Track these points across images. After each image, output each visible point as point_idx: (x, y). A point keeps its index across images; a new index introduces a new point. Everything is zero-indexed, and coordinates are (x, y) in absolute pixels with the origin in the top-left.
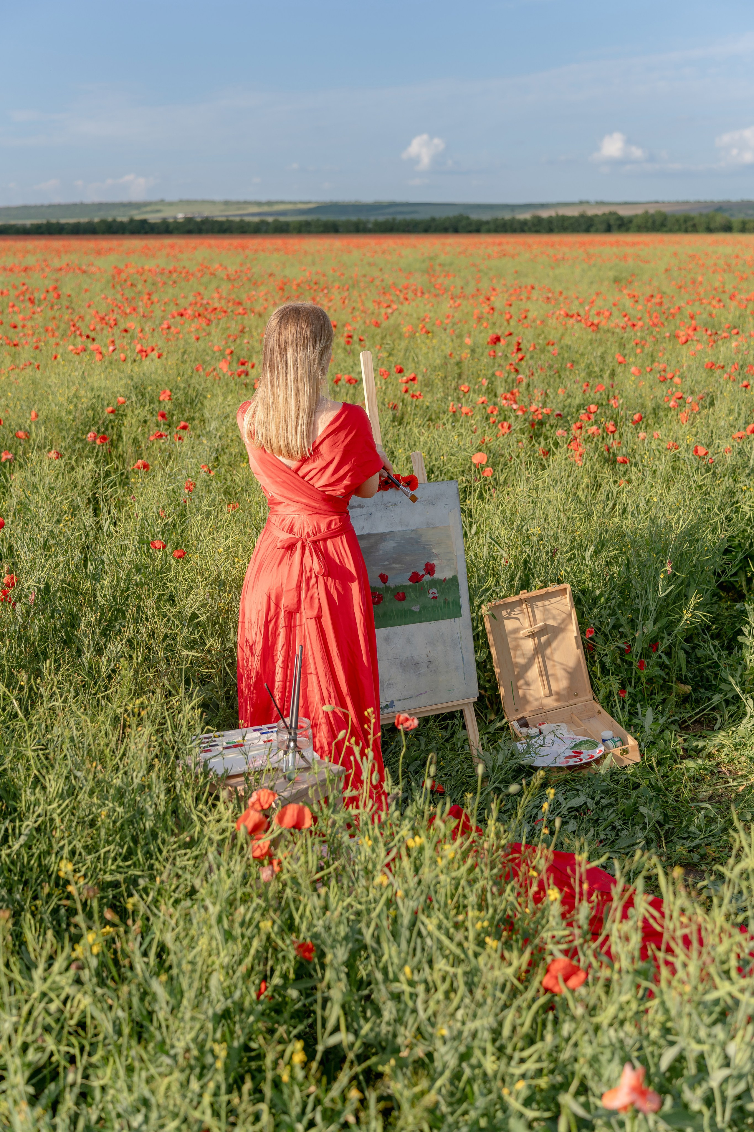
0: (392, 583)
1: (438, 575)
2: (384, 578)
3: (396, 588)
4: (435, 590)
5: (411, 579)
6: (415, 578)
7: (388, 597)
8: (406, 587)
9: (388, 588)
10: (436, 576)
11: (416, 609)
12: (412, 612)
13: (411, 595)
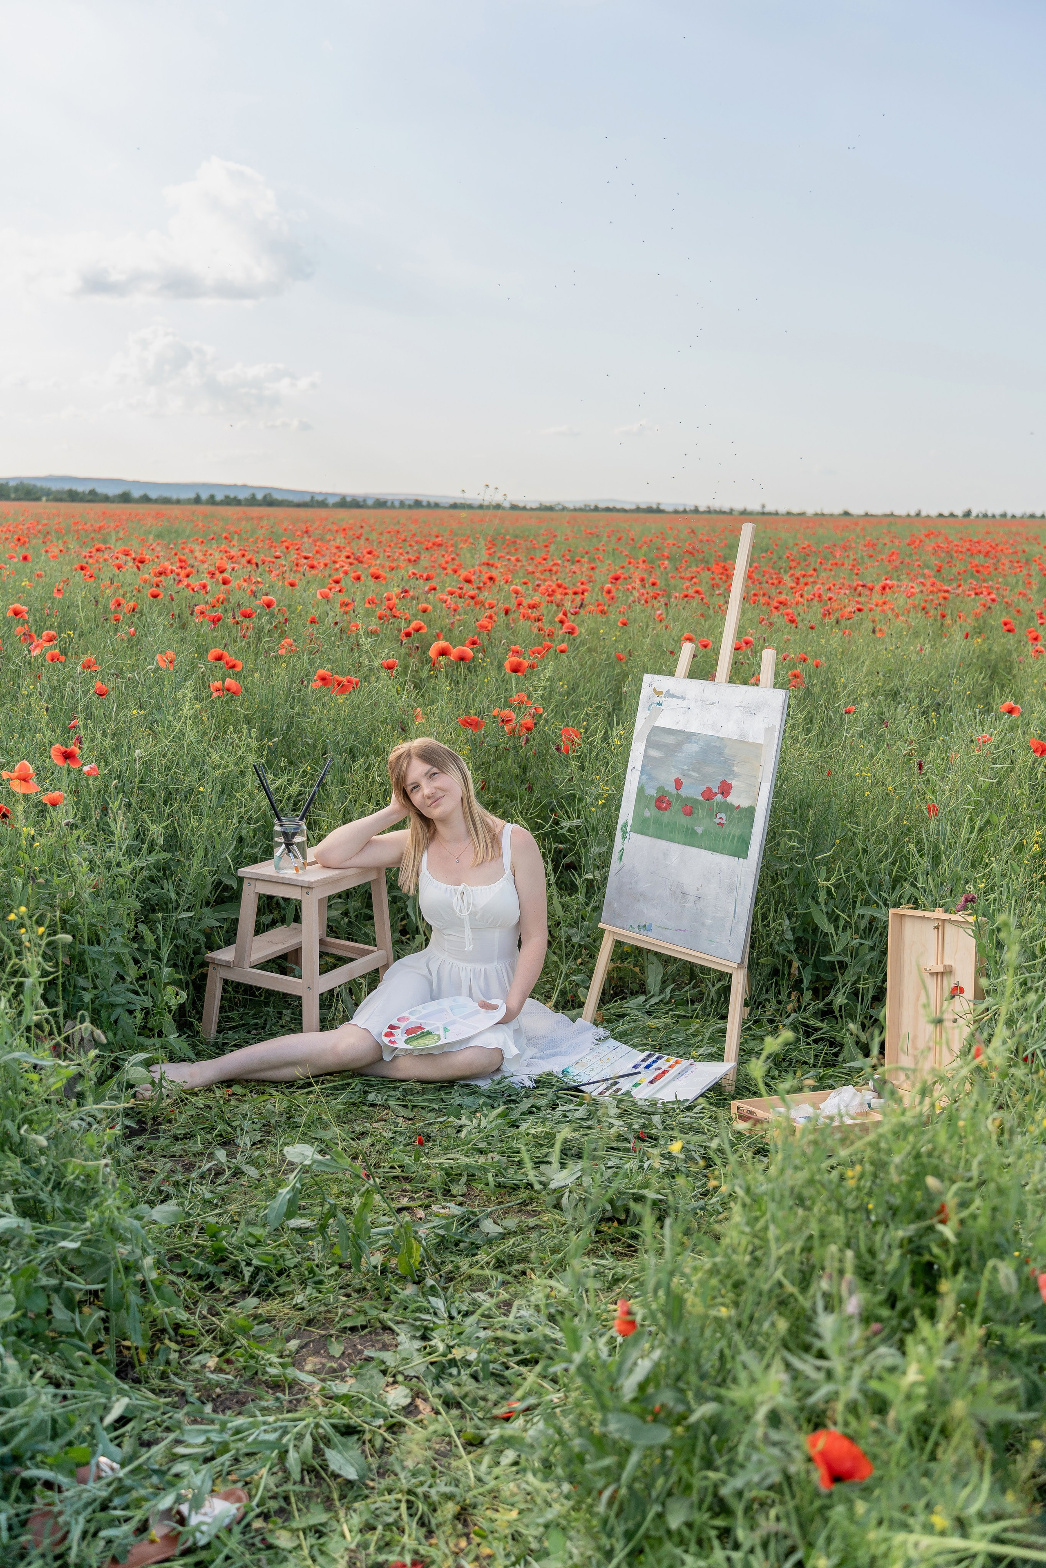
0: (683, 792)
1: (732, 799)
2: (678, 784)
3: (687, 799)
4: (723, 816)
5: (703, 794)
6: (708, 795)
7: (676, 806)
8: (696, 801)
9: (678, 796)
10: (730, 799)
11: (699, 830)
12: (694, 832)
13: (700, 813)
